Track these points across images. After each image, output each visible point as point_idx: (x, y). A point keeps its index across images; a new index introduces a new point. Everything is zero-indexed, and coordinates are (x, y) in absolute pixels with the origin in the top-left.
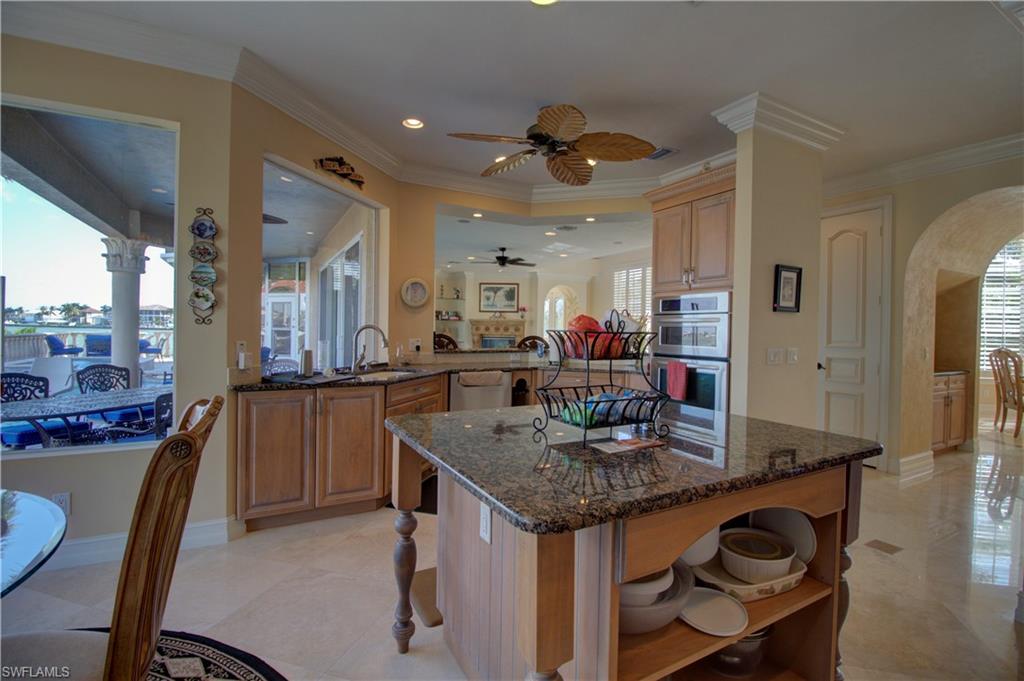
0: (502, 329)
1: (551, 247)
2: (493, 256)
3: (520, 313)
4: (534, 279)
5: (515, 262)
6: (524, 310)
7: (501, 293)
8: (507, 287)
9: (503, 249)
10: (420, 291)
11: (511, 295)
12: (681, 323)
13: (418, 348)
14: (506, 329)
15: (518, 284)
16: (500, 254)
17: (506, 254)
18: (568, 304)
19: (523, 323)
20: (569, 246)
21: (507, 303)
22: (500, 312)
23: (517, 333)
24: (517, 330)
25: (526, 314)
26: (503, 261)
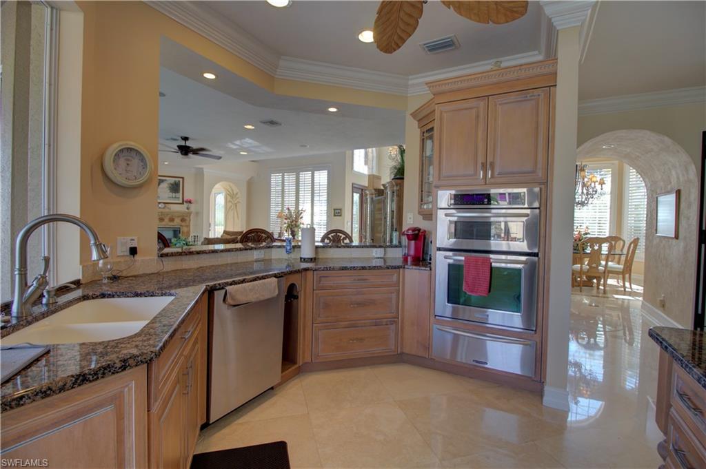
0: (166, 220)
1: (238, 142)
2: (175, 145)
3: (186, 205)
4: (199, 174)
5: (196, 152)
6: (190, 202)
7: (164, 186)
8: (172, 180)
9: (186, 139)
10: (136, 162)
11: (175, 188)
12: (489, 217)
13: (133, 251)
14: (172, 220)
15: (183, 178)
16: (182, 143)
17: (188, 144)
18: (229, 198)
19: (190, 214)
20: (256, 143)
21: (171, 194)
22: (164, 203)
23: (183, 224)
24: (183, 220)
25: (192, 207)
26: (185, 150)
